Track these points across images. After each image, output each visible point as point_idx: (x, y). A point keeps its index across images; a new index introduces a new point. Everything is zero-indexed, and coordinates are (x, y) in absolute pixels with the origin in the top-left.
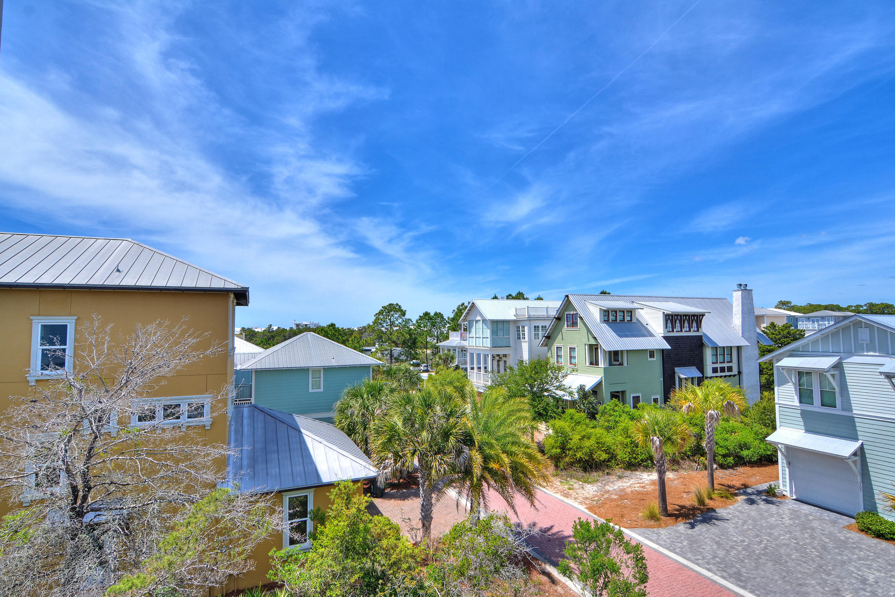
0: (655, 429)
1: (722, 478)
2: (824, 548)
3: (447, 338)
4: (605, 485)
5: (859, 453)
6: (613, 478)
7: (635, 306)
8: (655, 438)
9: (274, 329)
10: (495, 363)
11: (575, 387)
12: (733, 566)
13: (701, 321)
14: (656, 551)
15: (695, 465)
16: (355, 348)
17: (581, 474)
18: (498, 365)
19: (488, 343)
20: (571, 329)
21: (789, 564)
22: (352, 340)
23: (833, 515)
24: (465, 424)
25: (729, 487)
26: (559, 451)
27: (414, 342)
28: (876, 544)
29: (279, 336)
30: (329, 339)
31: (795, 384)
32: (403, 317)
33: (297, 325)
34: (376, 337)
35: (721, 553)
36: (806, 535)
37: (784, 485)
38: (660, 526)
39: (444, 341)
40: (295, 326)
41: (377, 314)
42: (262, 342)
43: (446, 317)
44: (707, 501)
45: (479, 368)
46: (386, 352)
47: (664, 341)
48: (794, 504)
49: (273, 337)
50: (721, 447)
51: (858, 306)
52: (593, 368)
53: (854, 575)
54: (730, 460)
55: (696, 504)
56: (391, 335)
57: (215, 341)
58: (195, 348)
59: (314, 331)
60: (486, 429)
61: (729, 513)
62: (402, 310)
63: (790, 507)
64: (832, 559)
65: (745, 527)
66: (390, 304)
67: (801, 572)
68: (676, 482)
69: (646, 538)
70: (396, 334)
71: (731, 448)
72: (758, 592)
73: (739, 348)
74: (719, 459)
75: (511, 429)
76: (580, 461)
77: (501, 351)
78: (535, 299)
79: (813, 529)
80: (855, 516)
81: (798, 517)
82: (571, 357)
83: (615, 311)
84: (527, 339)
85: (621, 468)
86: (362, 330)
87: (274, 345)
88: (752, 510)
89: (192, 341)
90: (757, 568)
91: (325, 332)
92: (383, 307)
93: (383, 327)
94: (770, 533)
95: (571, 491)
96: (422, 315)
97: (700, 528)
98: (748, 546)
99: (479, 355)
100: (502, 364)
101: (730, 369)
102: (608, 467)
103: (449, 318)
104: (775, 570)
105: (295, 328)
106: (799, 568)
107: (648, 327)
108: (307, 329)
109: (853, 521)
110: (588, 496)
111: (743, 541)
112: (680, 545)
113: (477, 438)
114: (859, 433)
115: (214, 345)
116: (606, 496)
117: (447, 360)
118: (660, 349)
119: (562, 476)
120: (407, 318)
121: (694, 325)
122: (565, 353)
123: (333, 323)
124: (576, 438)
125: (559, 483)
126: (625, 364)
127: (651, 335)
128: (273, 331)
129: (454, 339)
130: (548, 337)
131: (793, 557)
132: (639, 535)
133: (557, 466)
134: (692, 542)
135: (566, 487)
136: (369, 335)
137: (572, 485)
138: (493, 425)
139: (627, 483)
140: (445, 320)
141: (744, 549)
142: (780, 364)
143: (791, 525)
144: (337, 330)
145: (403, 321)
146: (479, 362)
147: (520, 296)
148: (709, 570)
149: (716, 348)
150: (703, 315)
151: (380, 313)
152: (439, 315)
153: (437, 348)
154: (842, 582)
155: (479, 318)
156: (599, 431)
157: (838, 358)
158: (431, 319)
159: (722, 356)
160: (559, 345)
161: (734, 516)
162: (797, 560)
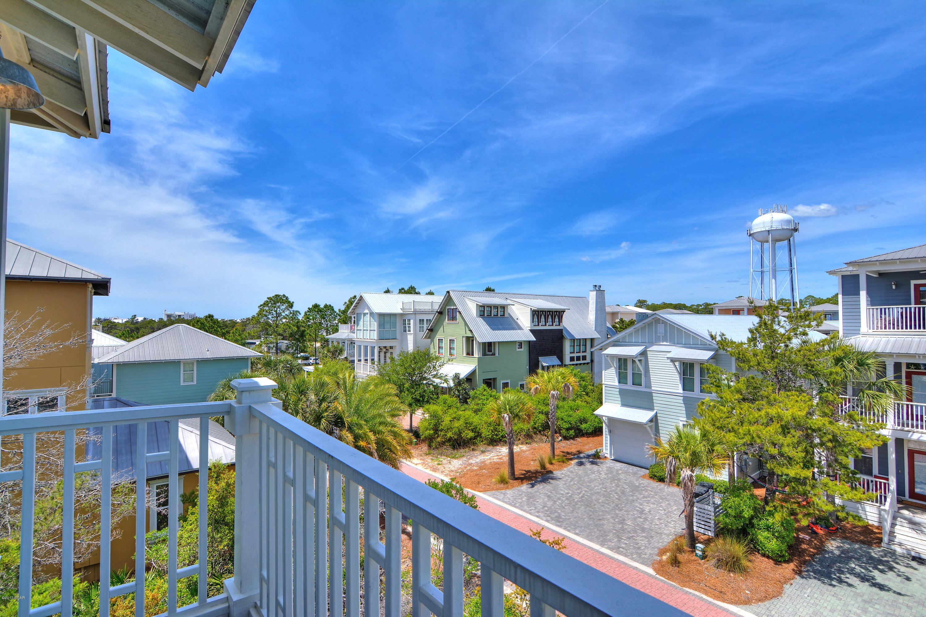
0: (506, 408)
1: (564, 447)
2: (623, 492)
3: (337, 330)
4: (469, 459)
5: (654, 420)
6: (477, 453)
7: (509, 302)
8: (506, 415)
9: (139, 320)
10: (382, 354)
11: (451, 375)
12: (556, 512)
13: (562, 317)
14: (500, 506)
15: (544, 438)
16: (236, 341)
17: (450, 451)
18: (385, 357)
19: (375, 335)
20: (451, 322)
21: (596, 506)
22: (233, 333)
23: (636, 469)
24: (336, 408)
25: (568, 453)
26: (432, 432)
27: (303, 335)
28: (657, 486)
29: (145, 328)
30: (207, 332)
31: (616, 368)
32: (290, 309)
33: (169, 316)
34: (261, 329)
35: (550, 503)
36: (614, 485)
37: (606, 449)
38: (507, 488)
39: (333, 333)
40: (166, 316)
41: (261, 305)
42: (123, 334)
43: (336, 309)
44: (548, 466)
45: (366, 360)
46: (272, 345)
47: (531, 333)
48: (612, 463)
49: (138, 329)
50: (565, 422)
51: (698, 305)
52: (470, 358)
53: (637, 508)
54: (572, 432)
55: (539, 469)
56: (277, 327)
57: (75, 332)
58: (53, 338)
59: (188, 322)
60: (357, 411)
61: (563, 474)
62: (289, 302)
63: (608, 465)
64: (626, 499)
65: (572, 483)
66: (276, 295)
67: (602, 511)
68: (527, 453)
69: (495, 498)
70: (282, 326)
71: (573, 422)
72: (569, 528)
73: (592, 340)
74: (563, 432)
75: (381, 411)
76: (450, 440)
77: (388, 344)
78: (427, 294)
79: (619, 480)
80: (649, 467)
81: (611, 472)
82: (450, 348)
83: (490, 306)
84: (412, 332)
85: (484, 444)
86: (246, 321)
87: (138, 338)
88: (580, 470)
89: (48, 332)
90: (572, 512)
91: (201, 323)
92: (268, 298)
93: (268, 318)
94: (588, 486)
95: (440, 466)
96: (311, 307)
97: (540, 487)
98: (570, 496)
99: (366, 347)
100: (388, 355)
101: (584, 358)
102: (475, 444)
103: (339, 310)
104: (585, 512)
105: (165, 319)
106: (602, 508)
107: (518, 321)
108: (180, 320)
109: (648, 471)
110: (453, 469)
111: (568, 493)
112: (520, 501)
113: (347, 420)
114: (655, 405)
115: (75, 337)
116: (468, 468)
117: (336, 352)
118: (527, 341)
119: (434, 454)
120: (295, 310)
121: (557, 320)
122: (445, 345)
123: (211, 313)
124: (447, 419)
125: (430, 461)
126: (497, 354)
127: (520, 328)
128: (137, 322)
129: (344, 331)
130: (431, 330)
131: (600, 501)
132: (490, 496)
133: (430, 446)
134: (530, 497)
135: (436, 463)
136: (253, 327)
137: (441, 461)
138: (364, 408)
139: (488, 456)
140: (336, 312)
141: (567, 499)
142: (606, 352)
143: (605, 478)
144: (216, 322)
145: (291, 313)
146: (366, 355)
147: (412, 291)
148: (538, 517)
149: (573, 340)
150: (564, 312)
151: (265, 304)
152: (329, 307)
153: (327, 341)
154: (628, 514)
155: (366, 311)
156: (468, 413)
157: (644, 347)
158: (321, 311)
159: (578, 347)
160: (441, 337)
161: (566, 476)
162: (602, 503)
